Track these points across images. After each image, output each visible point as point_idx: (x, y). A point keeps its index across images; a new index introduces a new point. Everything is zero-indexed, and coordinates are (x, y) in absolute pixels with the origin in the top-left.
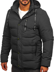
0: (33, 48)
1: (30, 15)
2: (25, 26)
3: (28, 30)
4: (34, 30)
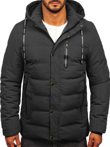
0: (79, 97)
1: (74, 33)
2: (65, 56)
3: (73, 63)
4: (81, 64)
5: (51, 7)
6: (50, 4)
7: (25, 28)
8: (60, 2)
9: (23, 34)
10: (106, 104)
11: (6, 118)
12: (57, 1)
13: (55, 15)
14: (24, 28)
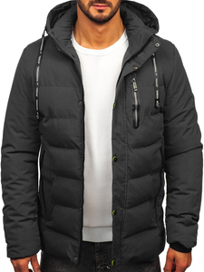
5: (94, 12)
6: (92, 7)
7: (42, 55)
8: (109, 5)
9: (37, 65)
10: (196, 193)
11: (12, 224)
12: (104, 2)
13: (101, 28)
14: (39, 54)
